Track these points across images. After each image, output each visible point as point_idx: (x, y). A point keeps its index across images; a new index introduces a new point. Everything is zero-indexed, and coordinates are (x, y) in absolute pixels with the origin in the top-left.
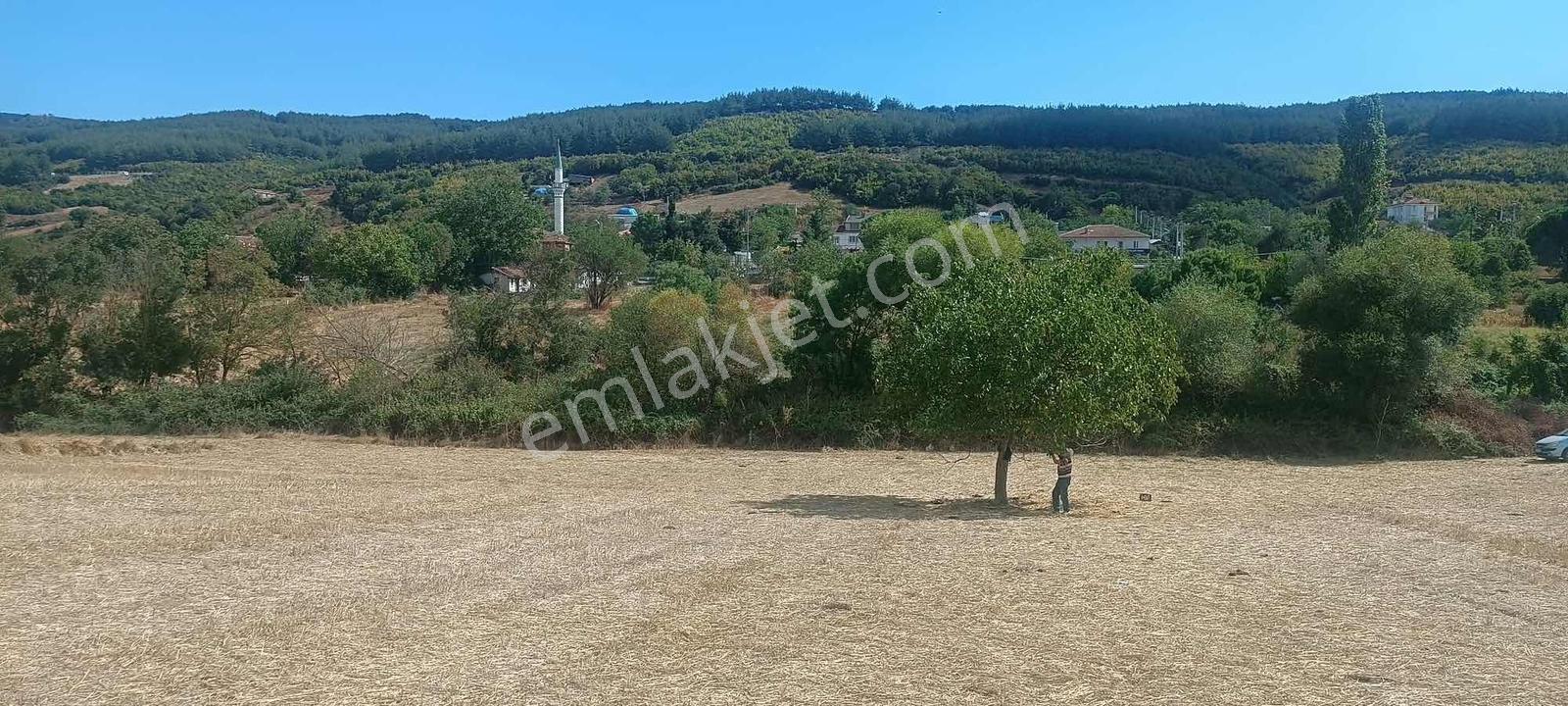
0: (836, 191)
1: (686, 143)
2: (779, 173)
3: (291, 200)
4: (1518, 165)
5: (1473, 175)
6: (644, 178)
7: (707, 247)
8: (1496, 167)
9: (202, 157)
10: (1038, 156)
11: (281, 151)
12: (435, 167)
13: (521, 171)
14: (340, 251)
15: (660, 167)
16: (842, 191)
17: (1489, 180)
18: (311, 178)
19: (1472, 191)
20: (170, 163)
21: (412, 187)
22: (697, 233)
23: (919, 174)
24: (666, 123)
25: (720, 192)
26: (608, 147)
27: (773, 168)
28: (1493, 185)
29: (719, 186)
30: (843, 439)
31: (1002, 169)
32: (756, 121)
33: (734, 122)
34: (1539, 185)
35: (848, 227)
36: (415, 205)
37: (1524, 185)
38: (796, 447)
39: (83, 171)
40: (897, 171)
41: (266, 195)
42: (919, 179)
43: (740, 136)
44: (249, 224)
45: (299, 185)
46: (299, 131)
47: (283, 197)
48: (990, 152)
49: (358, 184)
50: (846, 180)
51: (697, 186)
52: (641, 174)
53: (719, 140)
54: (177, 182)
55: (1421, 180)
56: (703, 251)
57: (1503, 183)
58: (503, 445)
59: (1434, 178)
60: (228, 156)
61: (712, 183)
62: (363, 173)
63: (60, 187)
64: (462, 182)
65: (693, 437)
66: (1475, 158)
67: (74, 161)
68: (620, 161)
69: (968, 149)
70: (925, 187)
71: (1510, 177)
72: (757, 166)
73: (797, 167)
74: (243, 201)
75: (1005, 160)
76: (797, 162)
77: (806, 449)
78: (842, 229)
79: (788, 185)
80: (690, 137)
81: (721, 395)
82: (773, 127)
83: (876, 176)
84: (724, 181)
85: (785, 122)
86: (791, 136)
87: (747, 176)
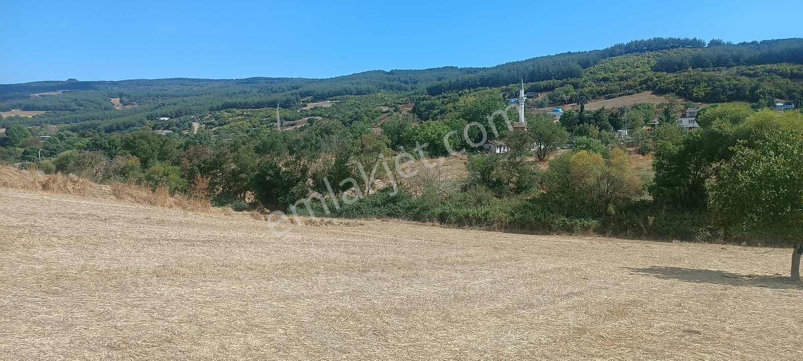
0: (680, 94)
1: (590, 73)
2: (644, 86)
3: (395, 111)
6: (567, 93)
7: (602, 128)
9: (359, 93)
11: (391, 88)
12: (460, 92)
13: (503, 92)
14: (417, 134)
15: (576, 86)
16: (686, 94)
18: (404, 100)
20: (346, 96)
21: (449, 102)
22: (596, 120)
23: (735, 82)
24: (579, 63)
25: (609, 98)
26: (547, 77)
27: (641, 83)
29: (608, 94)
30: (686, 236)
31: (795, 77)
32: (631, 58)
33: (617, 60)
35: (688, 115)
36: (451, 111)
38: (656, 239)
39: (312, 101)
40: (720, 81)
41: (385, 109)
42: (735, 85)
43: (621, 67)
44: (377, 122)
45: (399, 103)
46: (399, 79)
47: (392, 110)
48: (786, 67)
49: (425, 102)
50: (686, 88)
51: (597, 95)
52: (566, 90)
53: (609, 70)
54: (349, 104)
56: (600, 130)
58: (494, 230)
60: (369, 92)
61: (604, 94)
62: (427, 96)
63: (304, 108)
64: (473, 98)
65: (595, 231)
67: (309, 97)
68: (554, 84)
69: (768, 66)
70: (739, 90)
72: (631, 83)
73: (656, 82)
74: (375, 112)
75: (796, 71)
76: (656, 79)
77: (663, 240)
78: (684, 116)
79: (650, 92)
80: (592, 69)
81: (611, 209)
82: (642, 61)
83: (706, 84)
84: (612, 92)
85: (648, 58)
86: (652, 65)
87: (625, 89)
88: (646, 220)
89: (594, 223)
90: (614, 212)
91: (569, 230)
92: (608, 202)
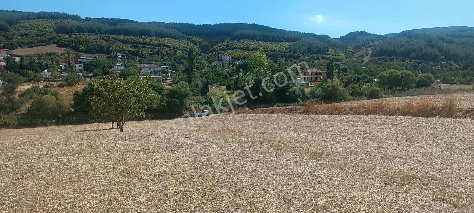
0: (73, 48)
1: (15, 28)
2: (52, 41)
4: (250, 46)
5: (241, 48)
7: (36, 71)
8: (245, 47)
10: (135, 39)
15: (7, 38)
16: (75, 48)
17: (244, 50)
19: (240, 53)
23: (99, 43)
24: (6, 21)
25: (31, 47)
27: (50, 39)
28: (245, 51)
29: (30, 45)
31: (126, 42)
32: (42, 22)
33: (32, 22)
34: (254, 51)
35: (78, 62)
37: (250, 51)
40: (92, 42)
42: (100, 45)
43: (35, 27)
48: (121, 37)
50: (76, 45)
51: (22, 45)
53: (28, 28)
55: (230, 49)
56: (35, 73)
57: (246, 51)
59: (233, 49)
61: (27, 44)
66: (241, 44)
69: (114, 36)
70: (101, 48)
71: (248, 49)
72: (44, 38)
73: (58, 39)
75: (126, 40)
76: (58, 38)
78: (76, 63)
79: (55, 45)
80: (16, 26)
81: (60, 116)
82: (48, 25)
83: (86, 44)
84: (32, 43)
85: (52, 23)
86: (55, 28)
87: (40, 42)
88: (73, 118)
89: (54, 121)
90: (61, 117)
91: (45, 125)
92: (58, 113)
